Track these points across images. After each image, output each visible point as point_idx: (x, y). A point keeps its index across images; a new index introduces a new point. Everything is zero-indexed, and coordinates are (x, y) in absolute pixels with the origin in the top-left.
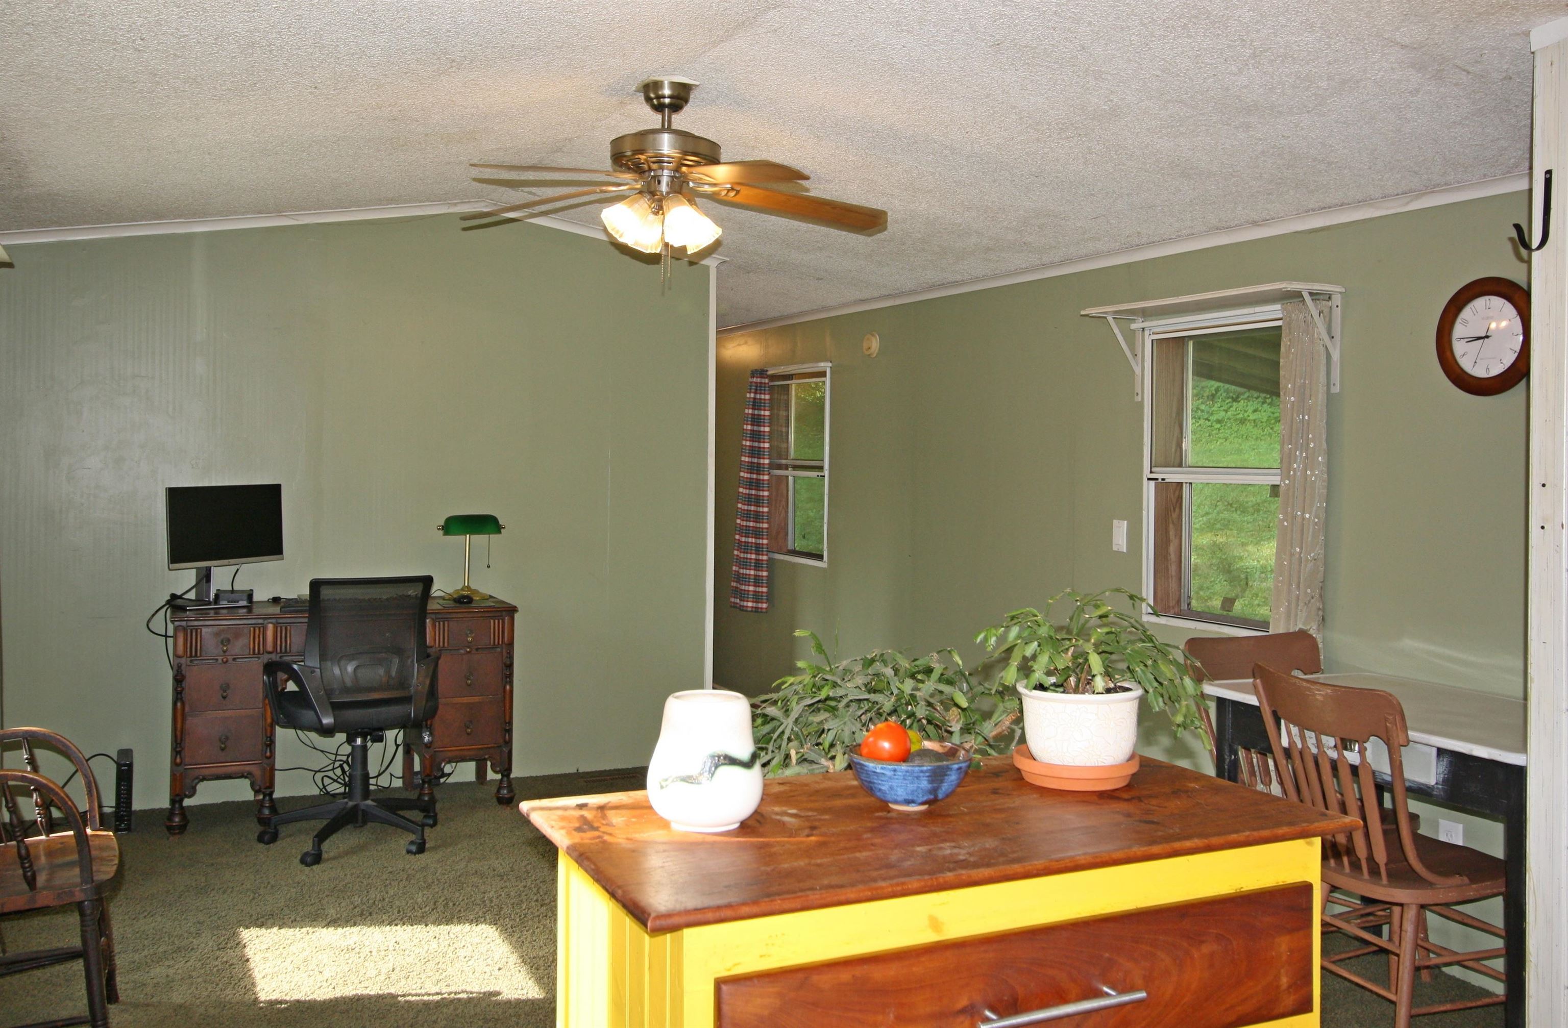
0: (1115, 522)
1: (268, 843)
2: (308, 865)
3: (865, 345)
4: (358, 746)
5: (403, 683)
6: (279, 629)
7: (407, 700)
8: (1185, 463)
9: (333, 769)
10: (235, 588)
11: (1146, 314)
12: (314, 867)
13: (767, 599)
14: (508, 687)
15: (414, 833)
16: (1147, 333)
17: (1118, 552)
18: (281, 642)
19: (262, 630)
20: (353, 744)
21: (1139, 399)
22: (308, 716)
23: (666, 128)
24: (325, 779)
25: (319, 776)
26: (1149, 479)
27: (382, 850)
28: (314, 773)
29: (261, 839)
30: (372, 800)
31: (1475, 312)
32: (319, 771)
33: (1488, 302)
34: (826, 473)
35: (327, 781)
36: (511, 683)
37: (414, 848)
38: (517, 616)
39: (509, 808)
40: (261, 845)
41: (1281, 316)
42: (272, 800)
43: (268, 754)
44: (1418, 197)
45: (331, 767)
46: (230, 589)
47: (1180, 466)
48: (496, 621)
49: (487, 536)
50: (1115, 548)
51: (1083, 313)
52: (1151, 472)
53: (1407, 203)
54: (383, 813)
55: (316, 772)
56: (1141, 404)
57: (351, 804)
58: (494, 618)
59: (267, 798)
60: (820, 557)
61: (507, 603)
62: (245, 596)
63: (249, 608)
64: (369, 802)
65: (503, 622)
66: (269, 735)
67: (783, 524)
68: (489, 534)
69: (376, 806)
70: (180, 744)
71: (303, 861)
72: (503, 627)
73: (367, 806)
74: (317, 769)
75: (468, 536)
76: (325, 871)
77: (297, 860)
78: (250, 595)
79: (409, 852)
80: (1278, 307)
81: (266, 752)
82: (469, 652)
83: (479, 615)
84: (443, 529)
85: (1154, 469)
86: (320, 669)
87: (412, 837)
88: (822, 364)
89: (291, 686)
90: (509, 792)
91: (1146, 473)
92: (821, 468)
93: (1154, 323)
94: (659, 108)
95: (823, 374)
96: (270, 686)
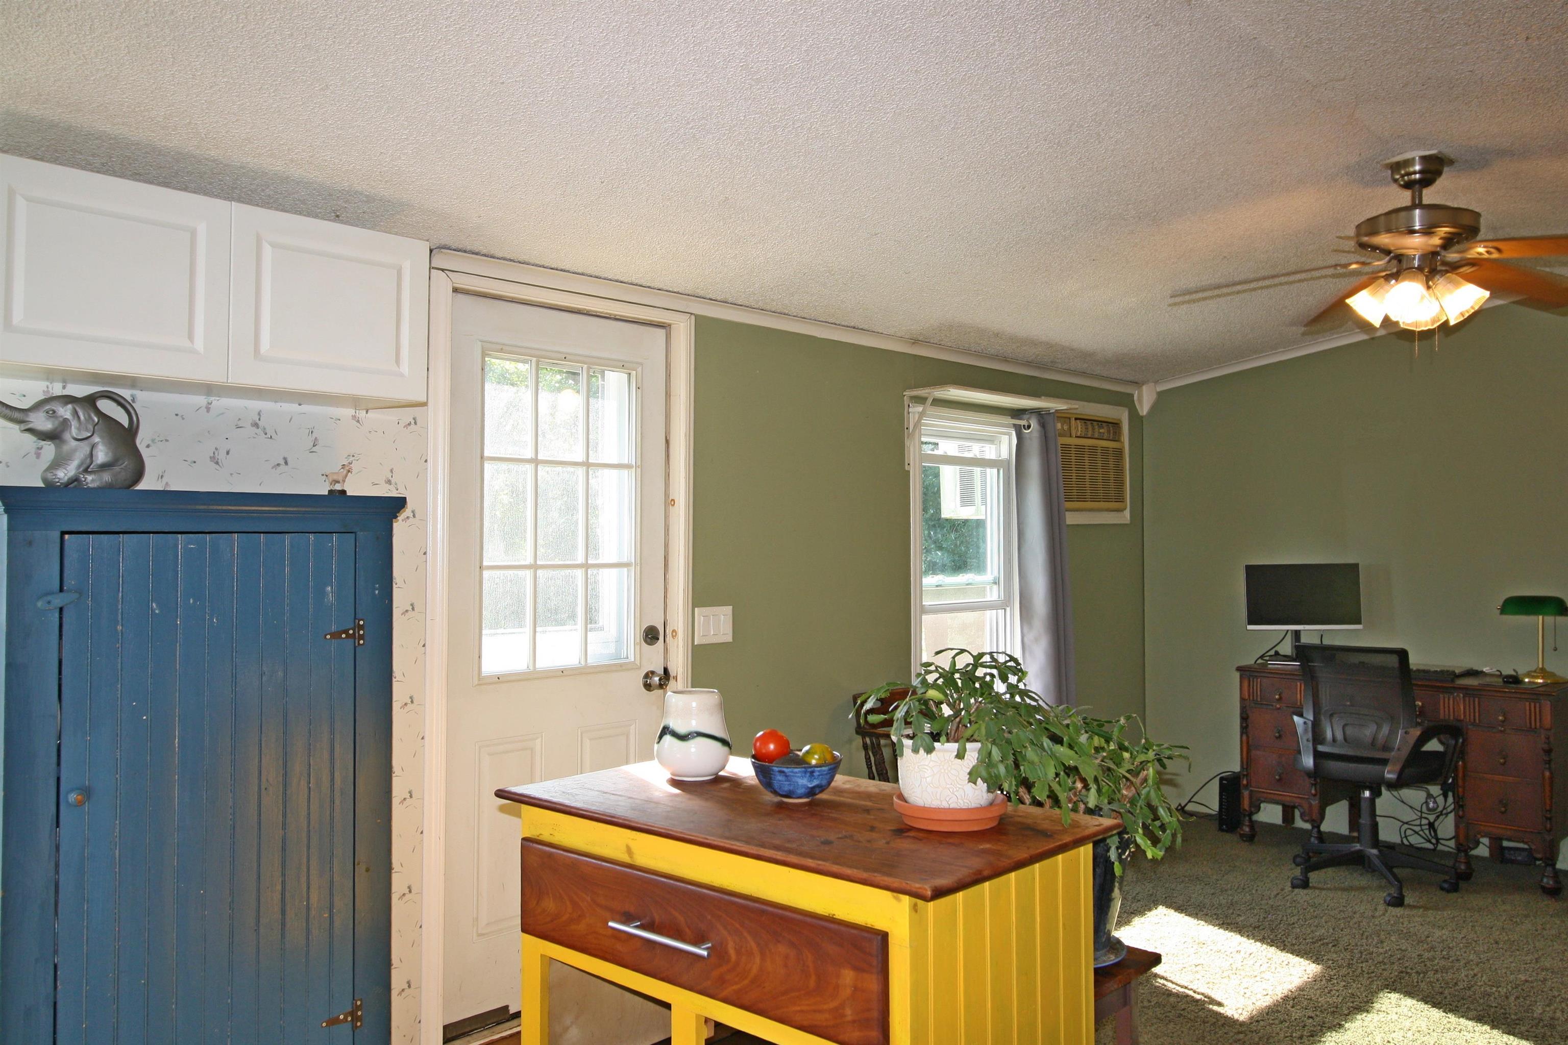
4: (1367, 798)
14: (1547, 773)
23: (1417, 204)
32: (1407, 823)
35: (1409, 832)
42: (1319, 832)
49: (1553, 618)
58: (1529, 700)
59: (1316, 830)
65: (1541, 706)
68: (1553, 615)
69: (1376, 855)
70: (1247, 769)
72: (1541, 711)
74: (1405, 821)
82: (1502, 731)
83: (1512, 696)
84: (1500, 609)
94: (1408, 185)
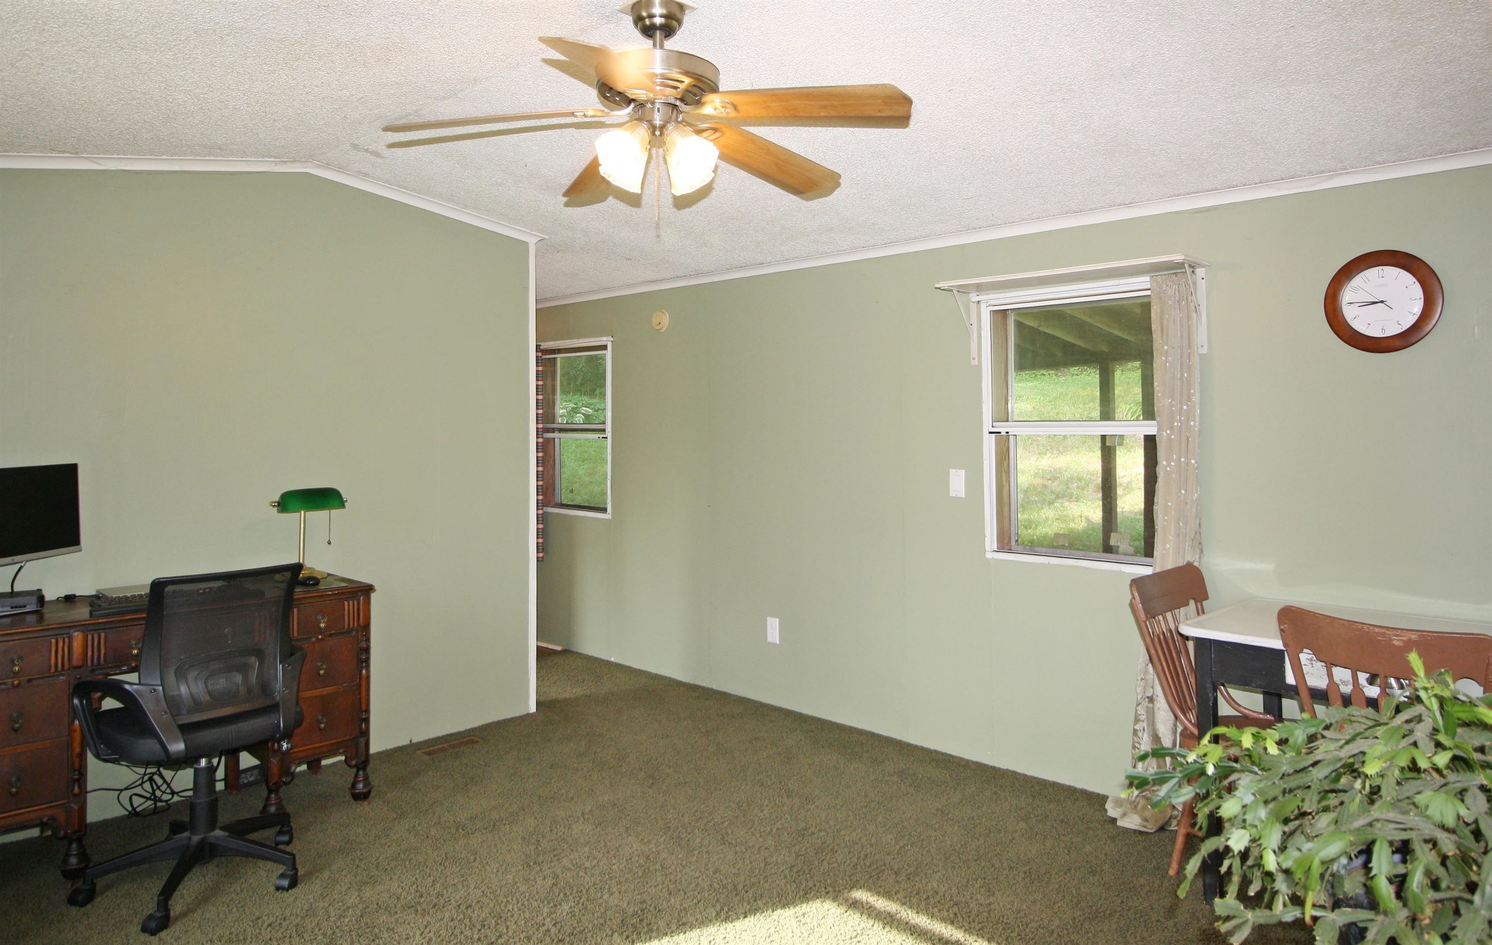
0: (952, 472)
1: (83, 904)
2: (153, 933)
3: (655, 321)
4: (203, 767)
5: (265, 688)
6: (90, 637)
7: (274, 708)
8: (1012, 418)
9: (141, 784)
10: (15, 590)
11: (979, 288)
12: (163, 934)
13: (543, 549)
14: (364, 672)
15: (284, 864)
16: (983, 306)
17: (956, 498)
18: (93, 652)
19: (67, 640)
20: (195, 766)
21: (976, 362)
22: (147, 746)
24: (134, 798)
25: (126, 795)
26: (990, 433)
27: (242, 890)
28: (118, 792)
29: (72, 901)
30: (222, 829)
31: (1366, 280)
32: (126, 789)
33: (1381, 272)
34: (609, 433)
35: (136, 800)
36: (368, 667)
37: (285, 883)
38: (373, 596)
39: (366, 803)
40: (74, 910)
41: (1149, 287)
43: (76, 790)
44: (1331, 177)
45: (139, 782)
46: (9, 590)
47: (1007, 421)
48: (351, 602)
49: (328, 511)
50: (952, 494)
51: (937, 286)
52: (993, 427)
53: (1316, 184)
54: (235, 843)
55: (121, 790)
56: (979, 367)
57: (196, 839)
58: (347, 600)
59: (75, 844)
60: (604, 510)
61: (362, 583)
62: (34, 600)
63: (39, 614)
64: (218, 833)
65: (359, 603)
66: (77, 766)
67: (551, 481)
68: (330, 509)
71: (144, 930)
72: (358, 609)
73: (217, 838)
74: (123, 787)
75: (303, 512)
76: (179, 938)
77: (135, 928)
78: (41, 599)
79: (278, 888)
80: (1147, 278)
81: (73, 790)
82: (321, 639)
83: (332, 598)
84: (279, 505)
85: (995, 424)
86: (162, 685)
87: (282, 869)
88: (605, 339)
89: (110, 704)
90: (365, 786)
91: (987, 426)
92: (604, 430)
93: (992, 296)
95: (604, 347)
96: (83, 710)
